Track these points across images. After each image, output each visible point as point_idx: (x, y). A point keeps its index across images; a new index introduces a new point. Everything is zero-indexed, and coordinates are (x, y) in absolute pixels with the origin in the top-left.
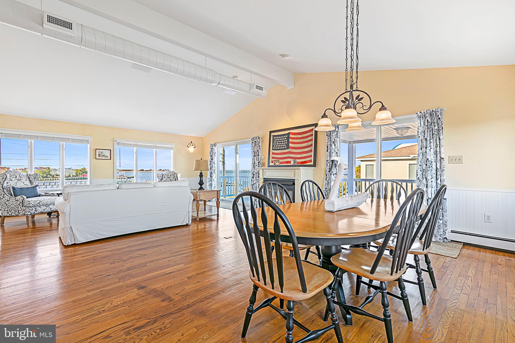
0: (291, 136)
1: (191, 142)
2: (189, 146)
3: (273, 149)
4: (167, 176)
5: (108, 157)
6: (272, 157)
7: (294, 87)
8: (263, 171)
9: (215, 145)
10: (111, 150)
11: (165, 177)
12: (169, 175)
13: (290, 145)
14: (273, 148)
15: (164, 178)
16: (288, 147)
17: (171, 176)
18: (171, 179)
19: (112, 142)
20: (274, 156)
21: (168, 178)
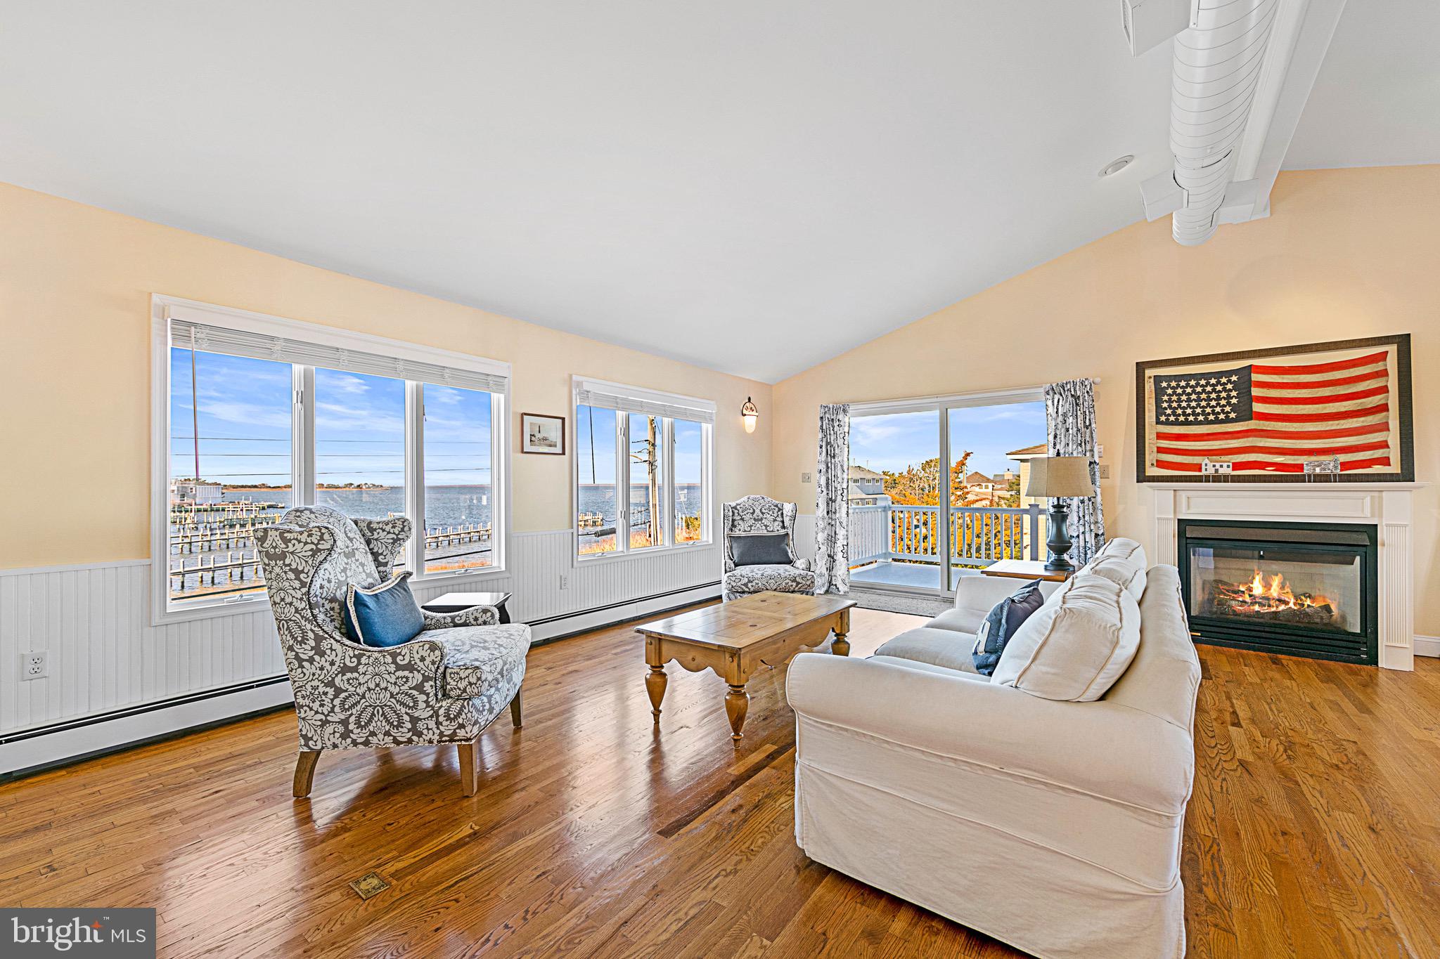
0: (1255, 377)
1: (749, 399)
2: (745, 412)
3: (1158, 422)
4: (749, 516)
5: (555, 446)
6: (1158, 448)
7: (1271, 214)
8: (1175, 496)
9: (844, 411)
10: (563, 419)
11: (742, 519)
12: (757, 511)
13: (1258, 407)
14: (1157, 418)
15: (741, 522)
16: (1247, 415)
17: (763, 513)
18: (766, 526)
19: (566, 390)
20: (1165, 444)
21: (755, 520)
